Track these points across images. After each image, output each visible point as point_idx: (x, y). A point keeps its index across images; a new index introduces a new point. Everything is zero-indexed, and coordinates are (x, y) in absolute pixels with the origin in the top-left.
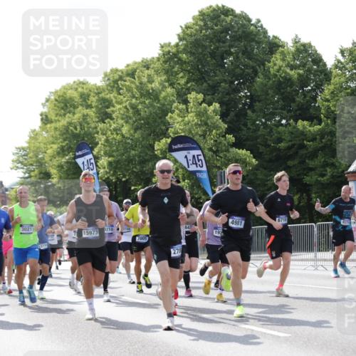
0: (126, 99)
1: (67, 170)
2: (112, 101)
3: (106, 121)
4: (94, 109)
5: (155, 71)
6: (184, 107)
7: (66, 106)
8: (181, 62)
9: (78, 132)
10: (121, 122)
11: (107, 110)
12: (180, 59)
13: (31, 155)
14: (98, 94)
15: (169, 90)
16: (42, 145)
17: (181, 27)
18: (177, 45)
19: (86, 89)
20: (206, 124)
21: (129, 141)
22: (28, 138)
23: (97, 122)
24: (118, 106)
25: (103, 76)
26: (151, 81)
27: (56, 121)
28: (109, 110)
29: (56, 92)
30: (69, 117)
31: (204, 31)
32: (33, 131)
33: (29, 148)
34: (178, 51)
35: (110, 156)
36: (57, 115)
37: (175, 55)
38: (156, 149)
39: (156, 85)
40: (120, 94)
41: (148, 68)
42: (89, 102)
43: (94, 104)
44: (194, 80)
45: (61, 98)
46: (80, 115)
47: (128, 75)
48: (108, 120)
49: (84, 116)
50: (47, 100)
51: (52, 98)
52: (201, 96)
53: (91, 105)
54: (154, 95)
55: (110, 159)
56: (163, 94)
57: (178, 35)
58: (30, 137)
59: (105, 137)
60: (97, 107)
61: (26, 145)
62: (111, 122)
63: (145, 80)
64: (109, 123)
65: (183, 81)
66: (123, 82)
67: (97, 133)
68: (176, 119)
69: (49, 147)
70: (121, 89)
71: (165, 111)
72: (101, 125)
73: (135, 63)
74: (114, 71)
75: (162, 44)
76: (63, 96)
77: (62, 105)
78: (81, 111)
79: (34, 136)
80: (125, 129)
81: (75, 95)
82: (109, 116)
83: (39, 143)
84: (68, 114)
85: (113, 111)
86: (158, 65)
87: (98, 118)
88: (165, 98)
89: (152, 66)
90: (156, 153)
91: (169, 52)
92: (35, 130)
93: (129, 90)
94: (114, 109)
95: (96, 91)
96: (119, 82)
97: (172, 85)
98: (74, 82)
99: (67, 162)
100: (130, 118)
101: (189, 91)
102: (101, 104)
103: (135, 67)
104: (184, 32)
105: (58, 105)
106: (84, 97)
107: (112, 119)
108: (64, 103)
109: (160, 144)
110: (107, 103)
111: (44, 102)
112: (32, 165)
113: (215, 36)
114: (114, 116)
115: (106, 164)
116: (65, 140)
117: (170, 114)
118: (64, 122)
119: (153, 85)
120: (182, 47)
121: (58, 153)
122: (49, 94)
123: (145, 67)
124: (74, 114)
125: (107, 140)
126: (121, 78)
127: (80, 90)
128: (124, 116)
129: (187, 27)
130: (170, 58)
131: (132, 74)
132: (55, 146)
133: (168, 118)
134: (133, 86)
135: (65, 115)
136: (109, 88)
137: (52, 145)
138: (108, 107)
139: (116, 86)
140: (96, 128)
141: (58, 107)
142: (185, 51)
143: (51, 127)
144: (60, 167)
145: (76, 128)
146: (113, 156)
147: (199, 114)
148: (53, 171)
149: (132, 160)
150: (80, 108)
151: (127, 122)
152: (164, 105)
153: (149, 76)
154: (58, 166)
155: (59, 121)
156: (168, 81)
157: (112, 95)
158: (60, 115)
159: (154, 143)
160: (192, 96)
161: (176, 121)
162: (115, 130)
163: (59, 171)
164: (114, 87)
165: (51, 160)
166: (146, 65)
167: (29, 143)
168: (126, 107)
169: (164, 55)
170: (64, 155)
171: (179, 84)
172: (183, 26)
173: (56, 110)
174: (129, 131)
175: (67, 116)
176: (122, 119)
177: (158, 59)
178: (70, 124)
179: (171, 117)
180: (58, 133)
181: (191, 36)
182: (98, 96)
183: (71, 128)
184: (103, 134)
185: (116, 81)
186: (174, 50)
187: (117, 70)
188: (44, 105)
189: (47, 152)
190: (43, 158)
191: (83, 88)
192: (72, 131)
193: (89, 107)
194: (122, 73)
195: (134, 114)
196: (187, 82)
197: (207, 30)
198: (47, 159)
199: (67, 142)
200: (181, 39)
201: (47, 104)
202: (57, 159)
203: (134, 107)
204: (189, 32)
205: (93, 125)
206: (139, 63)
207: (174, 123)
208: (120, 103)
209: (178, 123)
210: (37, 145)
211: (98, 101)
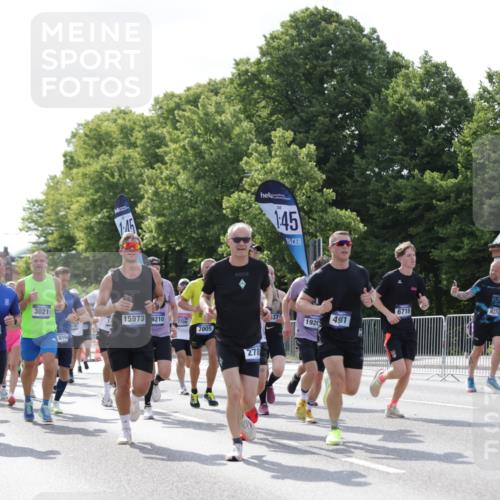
0: (184, 135)
1: (98, 234)
2: (164, 138)
3: (156, 166)
4: (139, 149)
5: (226, 97)
6: (265, 148)
7: (100, 143)
8: (263, 85)
9: (115, 180)
10: (176, 167)
11: (157, 151)
12: (262, 82)
13: (49, 211)
14: (146, 127)
15: (246, 124)
16: (65, 198)
17: (265, 37)
18: (258, 62)
19: (129, 120)
20: (296, 173)
21: (187, 195)
22: (46, 188)
23: (143, 167)
24: (173, 146)
25: (153, 102)
26: (220, 112)
27: (85, 164)
28: (160, 151)
29: (87, 124)
30: (104, 160)
31: (296, 44)
32: (53, 178)
33: (45, 201)
34: (259, 71)
35: (159, 216)
36: (86, 156)
37: (255, 76)
38: (224, 206)
39: (226, 117)
40: (176, 129)
41: (216, 94)
42: (133, 139)
43: (139, 142)
44: (280, 112)
45: (93, 133)
46: (119, 156)
47: (188, 102)
48: (159, 164)
49: (124, 157)
50: (74, 135)
51: (81, 132)
52: (290, 135)
53: (135, 143)
54: (224, 132)
55: (160, 219)
56: (237, 130)
57: (261, 48)
58: (49, 187)
59: (153, 188)
60: (143, 146)
61: (42, 197)
62: (163, 167)
63: (212, 109)
64: (160, 168)
65: (265, 113)
66: (181, 113)
67: (143, 182)
68: (254, 165)
69: (74, 200)
70: (178, 121)
71: (238, 154)
72: (148, 172)
73: (199, 86)
74: (170, 96)
75: (238, 60)
76: (95, 130)
77: (95, 142)
78: (120, 151)
79: (54, 185)
80: (182, 179)
81: (113, 128)
82: (159, 159)
83: (61, 195)
84: (102, 156)
85: (166, 153)
86: (230, 89)
87: (144, 161)
88: (239, 136)
89: (222, 90)
90: (224, 211)
91: (247, 71)
92: (55, 176)
93: (189, 123)
94: (167, 149)
95: (142, 124)
96: (176, 112)
97: (249, 117)
98: (113, 111)
99: (99, 223)
100: (190, 162)
101: (273, 126)
102: (149, 142)
103: (199, 91)
104: (268, 44)
105: (90, 142)
106: (126, 132)
107: (164, 163)
108: (96, 140)
109: (231, 200)
110: (157, 141)
111: (69, 137)
112: (49, 225)
113: (312, 50)
114: (166, 158)
115: (153, 225)
116: (97, 191)
117: (245, 158)
118: (96, 166)
119: (223, 118)
120: (266, 65)
121: (87, 210)
122: (76, 126)
123: (212, 91)
124: (111, 155)
125: (156, 193)
126: (178, 106)
127: (120, 121)
128: (181, 160)
129: (273, 37)
130: (248, 80)
131: (194, 100)
132: (83, 200)
133: (242, 163)
134: (195, 117)
135: (98, 156)
136: (161, 120)
137: (79, 198)
138: (159, 147)
139: (171, 117)
140: (141, 175)
141: (89, 145)
142: (269, 70)
143: (77, 173)
144: (90, 228)
145: (112, 175)
146: (163, 215)
147: (286, 160)
148: (79, 235)
149: (190, 222)
150: (120, 147)
151: (184, 168)
152: (237, 145)
153: (218, 104)
154: (87, 228)
155: (89, 164)
156: (244, 111)
157: (165, 130)
158: (92, 157)
159: (222, 199)
160: (277, 134)
161: (253, 168)
162: (168, 178)
163: (88, 235)
164: (167, 118)
165: (76, 219)
166: (214, 89)
167: (46, 194)
168: (184, 147)
169: (239, 74)
170: (95, 213)
171: (260, 116)
172: (268, 36)
173: (86, 149)
174: (187, 181)
175: (100, 158)
176: (179, 163)
177: (232, 81)
178: (105, 168)
179: (247, 163)
180: (87, 181)
181: (278, 49)
182: (146, 132)
183: (106, 175)
184: (151, 184)
185: (171, 110)
186: (254, 69)
187: (173, 95)
188: (68, 142)
189: (72, 207)
190: (66, 216)
191: (124, 119)
192: (107, 178)
193: (133, 145)
194: (180, 99)
195: (195, 156)
196: (271, 114)
197: (300, 41)
198: (71, 217)
199: (99, 194)
200: (264, 53)
201: (74, 140)
202: (85, 217)
203: (195, 147)
204: (275, 44)
205: (137, 172)
206: (205, 86)
207: (250, 171)
208: (175, 141)
209: (256, 170)
210: (59, 197)
211: (145, 137)
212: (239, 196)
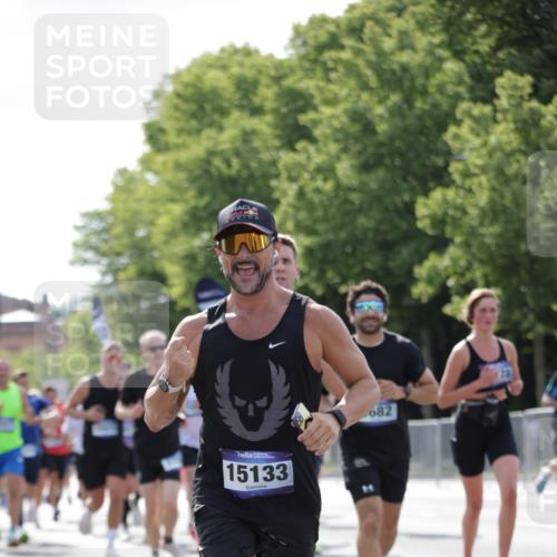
2: (312, 97)
3: (298, 146)
4: (269, 118)
5: (417, 22)
6: (487, 109)
7: (201, 108)
9: (233, 172)
10: (333, 148)
11: (300, 118)
13: (118, 230)
14: (278, 79)
15: (452, 66)
16: (145, 206)
19: (251, 67)
22: (112, 189)
23: (278, 148)
24: (326, 111)
25: (291, 34)
27: (178, 147)
28: (304, 119)
29: (177, 76)
30: (209, 138)
32: (123, 172)
33: (112, 213)
35: (308, 234)
36: (180, 132)
38: (418, 215)
41: (400, 14)
42: (257, 101)
43: (269, 105)
44: (512, 43)
45: (189, 91)
46: (236, 132)
47: (350, 31)
48: (304, 143)
49: (244, 133)
51: (170, 88)
52: (526, 82)
53: (262, 107)
55: (310, 241)
56: (437, 79)
58: (118, 188)
59: (295, 187)
60: (275, 111)
62: (311, 148)
63: (391, 44)
64: (305, 150)
65: (485, 46)
67: (278, 176)
68: (467, 141)
69: (161, 209)
70: (331, 69)
71: (440, 121)
72: (286, 158)
74: (319, 22)
76: (194, 86)
77: (194, 107)
78: (237, 122)
79: (126, 184)
80: (344, 168)
81: (219, 80)
82: (304, 133)
84: (207, 130)
85: (316, 123)
86: (424, 8)
87: (280, 138)
88: (441, 88)
89: (409, 9)
90: (419, 224)
92: (127, 170)
93: (351, 69)
94: (318, 116)
95: (272, 72)
97: (458, 55)
99: (205, 248)
101: (499, 69)
102: (287, 105)
105: (185, 107)
106: (246, 87)
107: (312, 140)
108: (196, 103)
109: (430, 202)
110: (299, 101)
112: (119, 254)
114: (317, 132)
116: (201, 193)
117: (452, 128)
118: (196, 149)
121: (185, 226)
123: (392, 10)
124: (221, 129)
125: (301, 194)
126: (334, 41)
127: (235, 70)
128: (342, 135)
132: (178, 209)
133: (448, 136)
134: (360, 62)
135: (199, 131)
136: (305, 64)
137: (170, 206)
138: (302, 110)
140: (274, 163)
141: (183, 112)
143: (165, 164)
144: (190, 258)
145: (228, 164)
146: (316, 233)
148: (173, 270)
150: (236, 114)
152: (436, 105)
153: (403, 34)
154: (186, 258)
155: (185, 146)
156: (450, 45)
157: (311, 83)
158: (189, 133)
159: (415, 201)
160: (506, 83)
161: (467, 146)
162: (319, 170)
163: (189, 268)
165: (166, 243)
167: (112, 199)
170: (200, 230)
171: (477, 52)
173: (177, 119)
175: (203, 134)
176: (337, 141)
178: (211, 153)
179: (455, 136)
180: (182, 176)
182: (279, 86)
183: (217, 163)
184: (292, 179)
187: (324, 20)
189: (158, 222)
191: (241, 65)
192: (218, 169)
193: (257, 111)
194: (338, 26)
196: (495, 49)
198: (158, 238)
205: (266, 156)
207: (462, 150)
208: (330, 102)
209: (472, 150)
210: (133, 206)
211: (278, 96)
212: (444, 196)
